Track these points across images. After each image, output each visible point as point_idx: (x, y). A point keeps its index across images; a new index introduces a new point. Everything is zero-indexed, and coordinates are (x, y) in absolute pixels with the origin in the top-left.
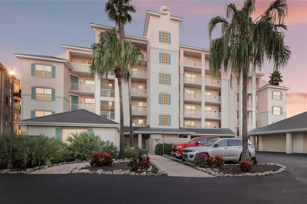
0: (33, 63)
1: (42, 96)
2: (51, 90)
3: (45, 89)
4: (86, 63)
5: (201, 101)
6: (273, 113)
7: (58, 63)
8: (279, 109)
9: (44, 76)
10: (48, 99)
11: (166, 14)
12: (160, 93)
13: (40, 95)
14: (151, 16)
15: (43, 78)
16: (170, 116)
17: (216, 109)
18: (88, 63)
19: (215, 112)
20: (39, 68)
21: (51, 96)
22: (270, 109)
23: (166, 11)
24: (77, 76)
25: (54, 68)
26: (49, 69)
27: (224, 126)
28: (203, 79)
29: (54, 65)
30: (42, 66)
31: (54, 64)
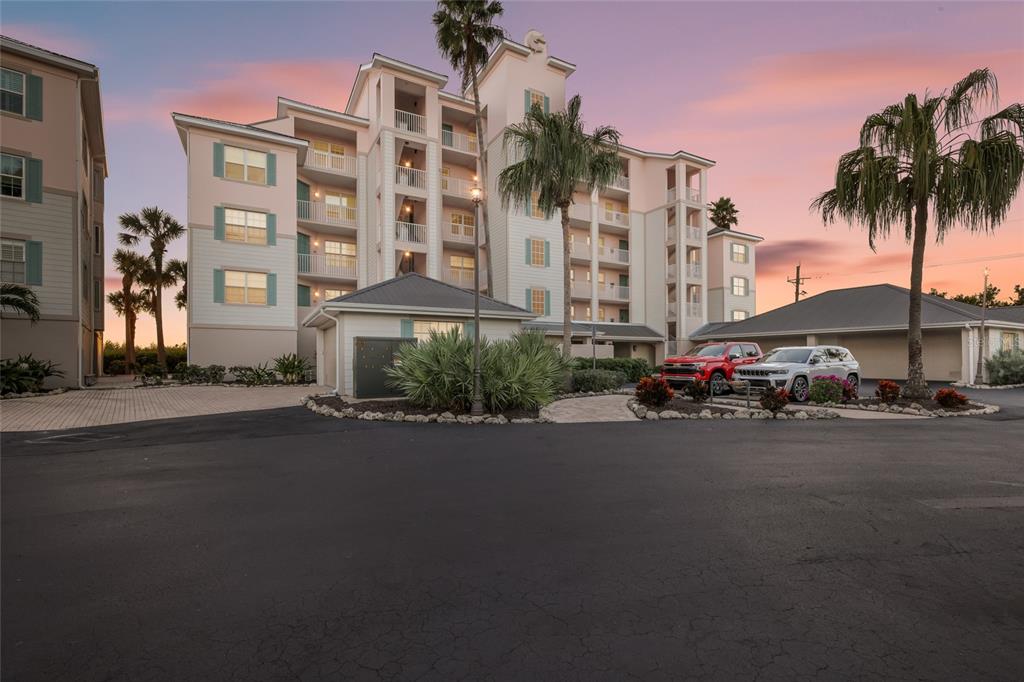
0: (218, 141)
1: (242, 230)
2: (264, 217)
3: (250, 215)
4: (327, 151)
5: (589, 259)
6: (732, 292)
7: (283, 148)
8: (741, 282)
9: (246, 179)
10: (258, 241)
11: (539, 52)
12: (528, 237)
13: (235, 229)
14: (507, 52)
15: (245, 183)
16: (548, 293)
17: (615, 278)
18: (330, 150)
19: (612, 284)
20: (232, 155)
21: (264, 234)
22: (726, 283)
23: (540, 44)
24: (308, 183)
25: (271, 159)
26: (259, 160)
27: (637, 318)
28: (595, 207)
29: (272, 152)
30: (242, 150)
31: (274, 150)
